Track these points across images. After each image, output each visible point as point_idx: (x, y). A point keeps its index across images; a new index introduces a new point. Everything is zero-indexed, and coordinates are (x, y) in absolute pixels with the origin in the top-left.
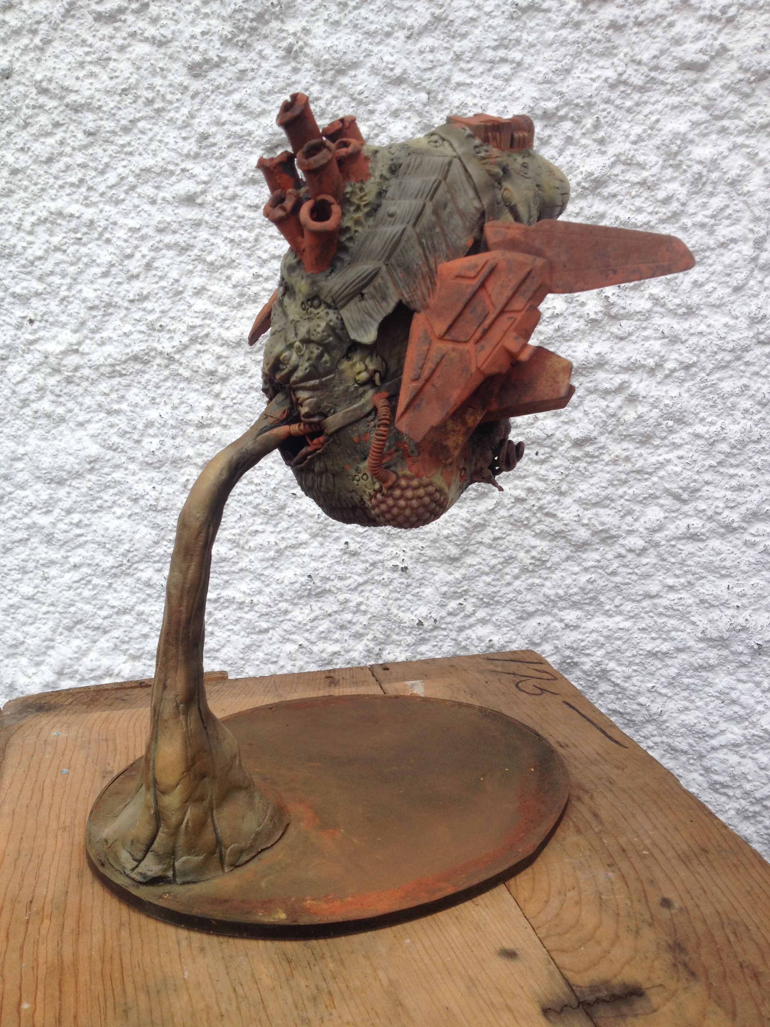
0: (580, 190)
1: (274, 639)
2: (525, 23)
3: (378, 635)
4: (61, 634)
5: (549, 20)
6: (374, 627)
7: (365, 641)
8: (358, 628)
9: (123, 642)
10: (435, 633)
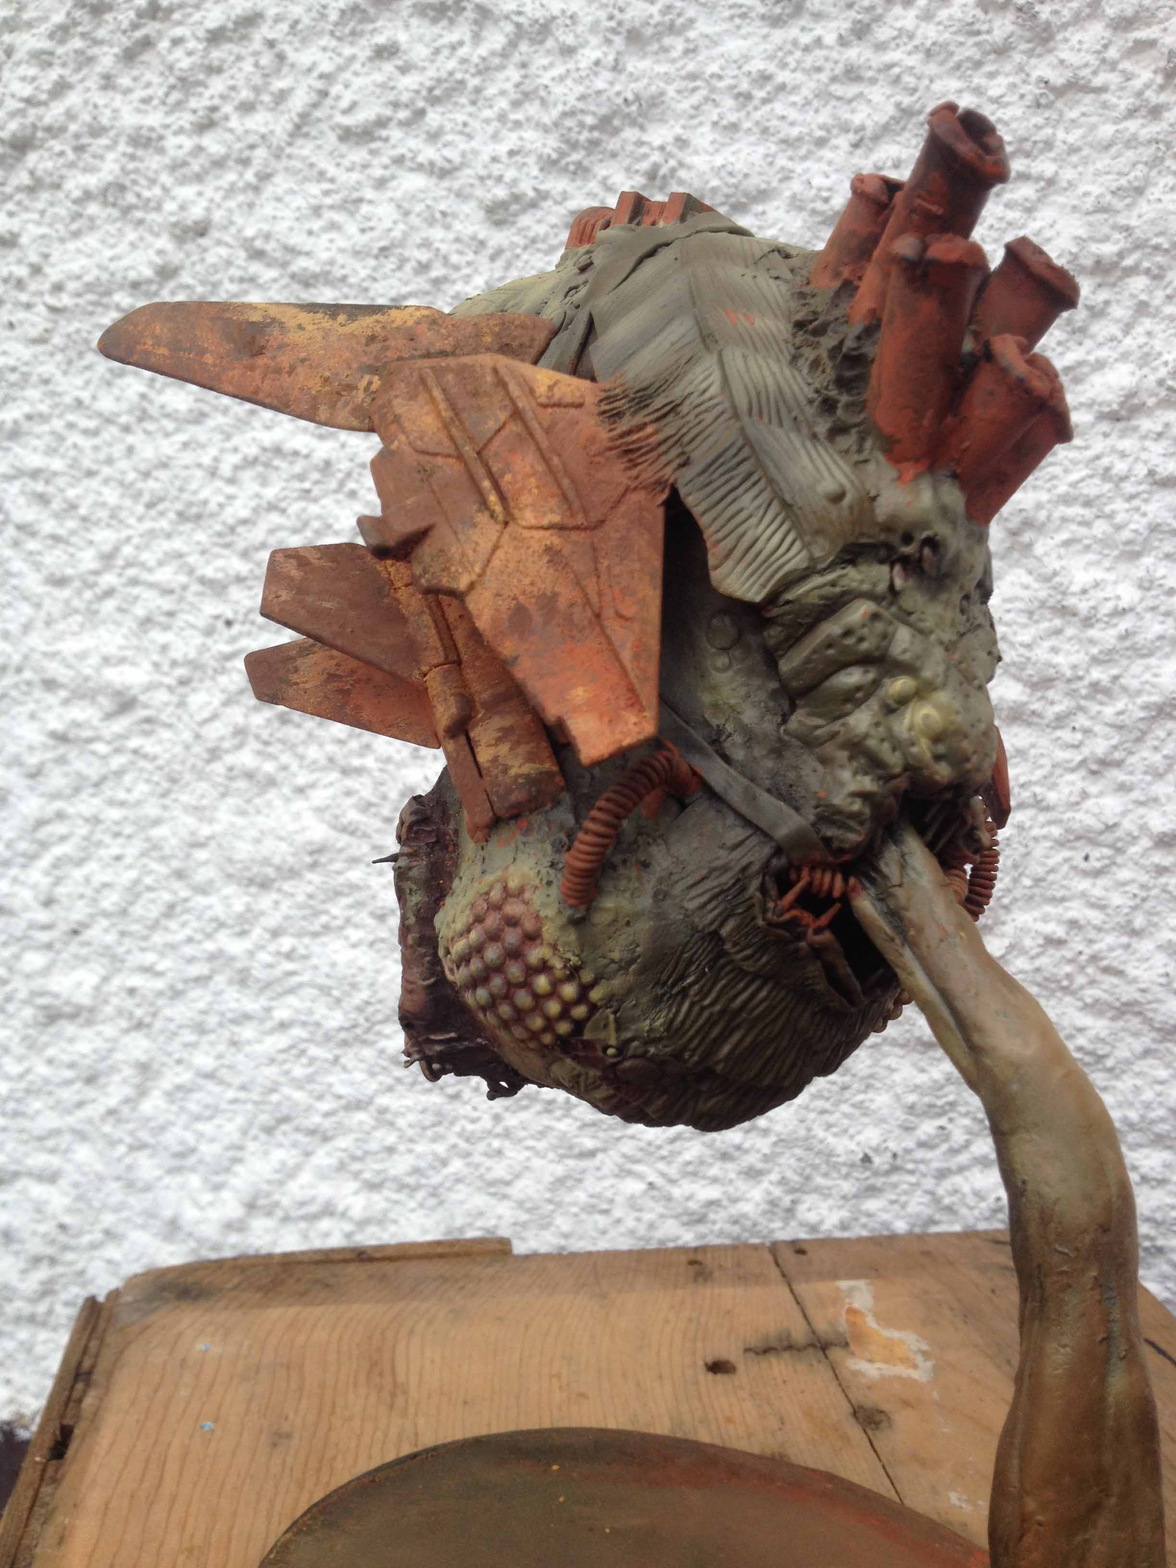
0: (1163, 393)
1: (605, 1171)
2: (1061, 114)
3: (789, 1174)
4: (255, 1138)
5: (1105, 105)
6: (782, 1160)
7: (765, 1185)
8: (752, 1159)
9: (354, 1158)
10: (894, 1178)
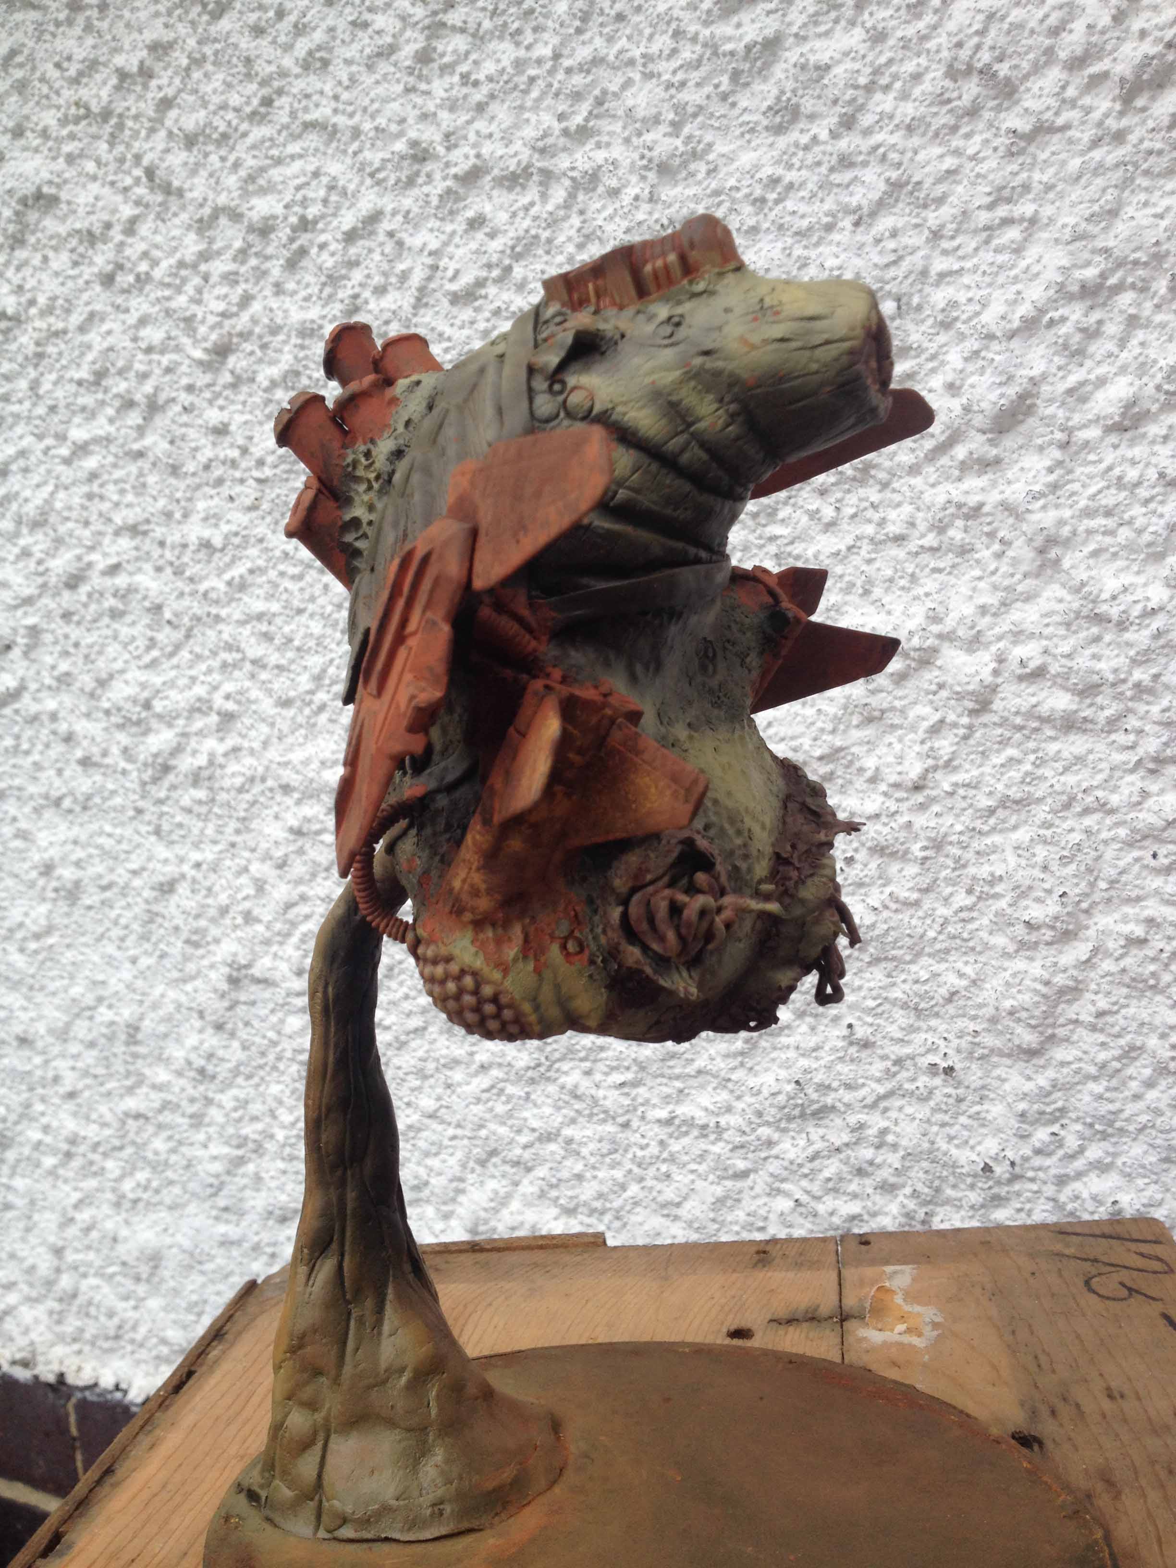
0: (1163, 398)
1: (758, 1190)
2: (1034, 157)
3: (920, 1187)
4: (473, 1171)
5: (1070, 141)
6: (912, 1174)
7: (900, 1198)
8: (885, 1174)
9: (552, 1186)
10: (1017, 1187)
